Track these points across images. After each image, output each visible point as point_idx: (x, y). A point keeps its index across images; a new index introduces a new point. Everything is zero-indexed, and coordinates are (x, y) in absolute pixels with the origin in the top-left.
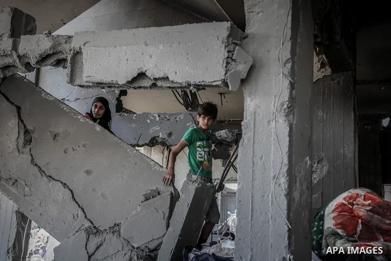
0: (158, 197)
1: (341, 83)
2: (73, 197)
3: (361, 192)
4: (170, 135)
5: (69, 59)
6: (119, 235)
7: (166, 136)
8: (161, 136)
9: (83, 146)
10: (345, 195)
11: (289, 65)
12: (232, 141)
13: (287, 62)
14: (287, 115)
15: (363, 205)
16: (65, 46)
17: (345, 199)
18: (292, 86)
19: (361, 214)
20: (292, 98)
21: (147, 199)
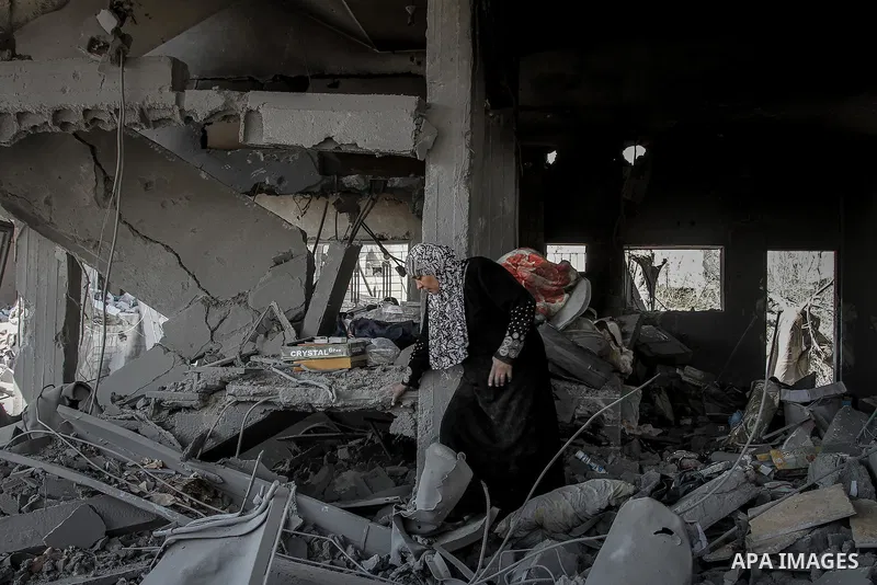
0: (292, 261)
1: (502, 121)
2: (180, 263)
3: (526, 252)
4: (280, 181)
5: (242, 116)
6: (247, 305)
7: (275, 183)
8: (268, 182)
9: (187, 198)
10: (509, 255)
11: (469, 137)
12: (365, 190)
13: (467, 134)
14: (467, 182)
15: (527, 266)
16: (238, 104)
17: (508, 259)
18: (472, 156)
19: (525, 275)
20: (471, 167)
21: (277, 264)
